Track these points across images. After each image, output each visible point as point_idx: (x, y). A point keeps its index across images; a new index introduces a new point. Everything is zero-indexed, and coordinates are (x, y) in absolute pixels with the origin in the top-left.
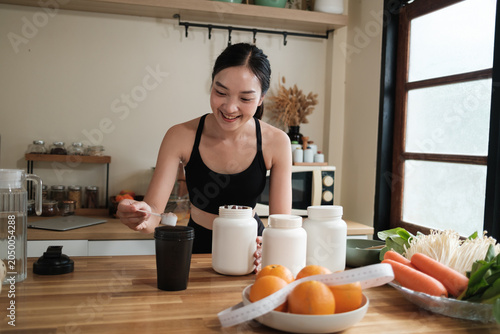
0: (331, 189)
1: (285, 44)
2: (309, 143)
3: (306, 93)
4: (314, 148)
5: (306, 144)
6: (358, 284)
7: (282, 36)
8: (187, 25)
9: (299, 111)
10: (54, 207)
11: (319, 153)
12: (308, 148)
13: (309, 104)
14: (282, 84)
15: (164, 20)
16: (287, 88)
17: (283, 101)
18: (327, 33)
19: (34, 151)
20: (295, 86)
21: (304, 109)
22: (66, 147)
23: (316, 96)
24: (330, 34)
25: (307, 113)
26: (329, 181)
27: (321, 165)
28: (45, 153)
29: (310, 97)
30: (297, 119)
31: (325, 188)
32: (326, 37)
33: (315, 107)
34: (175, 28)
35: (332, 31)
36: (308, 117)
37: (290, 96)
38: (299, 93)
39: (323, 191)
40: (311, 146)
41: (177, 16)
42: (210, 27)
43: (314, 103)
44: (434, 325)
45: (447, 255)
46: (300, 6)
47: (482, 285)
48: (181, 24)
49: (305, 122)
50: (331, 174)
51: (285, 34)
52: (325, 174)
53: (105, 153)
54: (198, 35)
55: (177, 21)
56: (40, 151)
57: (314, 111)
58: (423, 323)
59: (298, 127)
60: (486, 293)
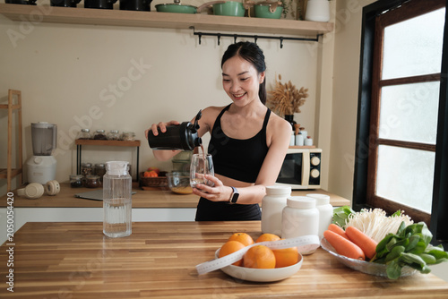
0: (318, 167)
1: (281, 46)
2: (301, 129)
3: (298, 88)
4: (304, 133)
5: (298, 130)
6: (295, 248)
7: (279, 41)
8: (200, 35)
9: (293, 103)
10: (97, 180)
11: (308, 137)
12: (299, 134)
13: (300, 96)
14: (278, 80)
15: (182, 30)
16: (283, 84)
17: (279, 95)
18: (317, 37)
19: (82, 136)
20: (290, 82)
21: (297, 101)
22: (106, 134)
23: (306, 90)
24: (320, 37)
25: (299, 105)
26: (316, 161)
27: (309, 148)
28: (90, 139)
29: (301, 91)
30: (291, 109)
31: (313, 167)
32: (317, 40)
33: (306, 99)
34: (191, 37)
35: (322, 35)
36: (300, 108)
37: (285, 90)
38: (292, 88)
39: (311, 170)
40: (302, 132)
41: (192, 27)
42: (219, 36)
43: (305, 96)
44: (351, 278)
45: (372, 228)
46: (295, 14)
47: (385, 251)
48: (195, 34)
49: (297, 112)
50: (318, 155)
51: (281, 39)
52: (313, 155)
53: (136, 138)
54: (210, 42)
55: (192, 31)
56: (86, 137)
57: (305, 103)
58: (343, 277)
59: (292, 116)
60: (388, 256)
